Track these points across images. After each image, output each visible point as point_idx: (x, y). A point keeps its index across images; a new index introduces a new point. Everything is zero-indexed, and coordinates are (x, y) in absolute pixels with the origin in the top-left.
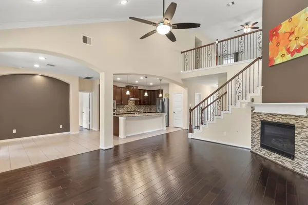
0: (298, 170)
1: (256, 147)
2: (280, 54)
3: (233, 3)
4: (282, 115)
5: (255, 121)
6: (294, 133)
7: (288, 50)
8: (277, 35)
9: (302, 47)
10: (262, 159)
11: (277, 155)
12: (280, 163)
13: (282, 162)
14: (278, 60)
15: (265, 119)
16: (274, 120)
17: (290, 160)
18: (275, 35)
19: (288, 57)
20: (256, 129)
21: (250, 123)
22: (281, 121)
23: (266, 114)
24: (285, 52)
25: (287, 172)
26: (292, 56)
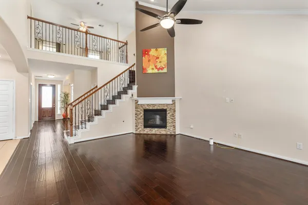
0: (169, 133)
1: (140, 129)
2: (151, 67)
3: (98, 3)
4: (159, 104)
5: (139, 110)
6: (166, 113)
7: (156, 67)
8: (148, 54)
9: (163, 68)
10: (145, 135)
11: (156, 129)
12: (159, 133)
13: (160, 132)
14: (150, 71)
15: (147, 108)
16: (154, 108)
17: (164, 129)
18: (147, 54)
19: (156, 71)
20: (140, 116)
21: (134, 112)
22: (159, 108)
23: (148, 105)
24: (154, 67)
25: (162, 137)
26: (158, 70)
